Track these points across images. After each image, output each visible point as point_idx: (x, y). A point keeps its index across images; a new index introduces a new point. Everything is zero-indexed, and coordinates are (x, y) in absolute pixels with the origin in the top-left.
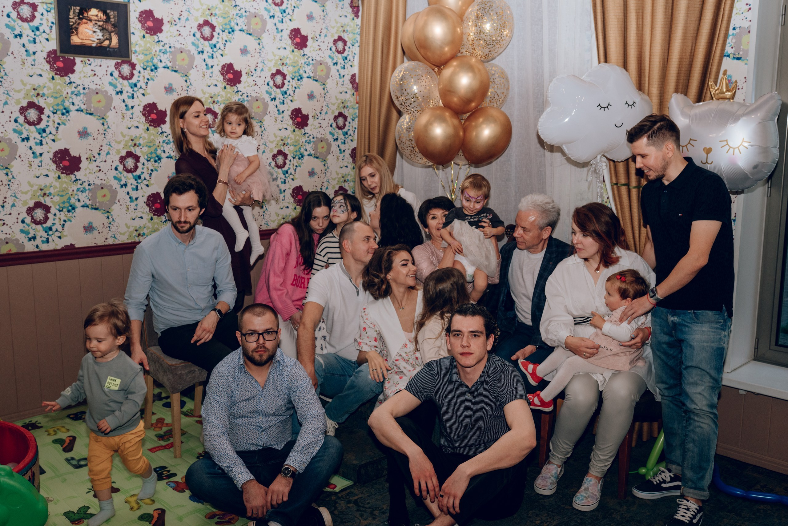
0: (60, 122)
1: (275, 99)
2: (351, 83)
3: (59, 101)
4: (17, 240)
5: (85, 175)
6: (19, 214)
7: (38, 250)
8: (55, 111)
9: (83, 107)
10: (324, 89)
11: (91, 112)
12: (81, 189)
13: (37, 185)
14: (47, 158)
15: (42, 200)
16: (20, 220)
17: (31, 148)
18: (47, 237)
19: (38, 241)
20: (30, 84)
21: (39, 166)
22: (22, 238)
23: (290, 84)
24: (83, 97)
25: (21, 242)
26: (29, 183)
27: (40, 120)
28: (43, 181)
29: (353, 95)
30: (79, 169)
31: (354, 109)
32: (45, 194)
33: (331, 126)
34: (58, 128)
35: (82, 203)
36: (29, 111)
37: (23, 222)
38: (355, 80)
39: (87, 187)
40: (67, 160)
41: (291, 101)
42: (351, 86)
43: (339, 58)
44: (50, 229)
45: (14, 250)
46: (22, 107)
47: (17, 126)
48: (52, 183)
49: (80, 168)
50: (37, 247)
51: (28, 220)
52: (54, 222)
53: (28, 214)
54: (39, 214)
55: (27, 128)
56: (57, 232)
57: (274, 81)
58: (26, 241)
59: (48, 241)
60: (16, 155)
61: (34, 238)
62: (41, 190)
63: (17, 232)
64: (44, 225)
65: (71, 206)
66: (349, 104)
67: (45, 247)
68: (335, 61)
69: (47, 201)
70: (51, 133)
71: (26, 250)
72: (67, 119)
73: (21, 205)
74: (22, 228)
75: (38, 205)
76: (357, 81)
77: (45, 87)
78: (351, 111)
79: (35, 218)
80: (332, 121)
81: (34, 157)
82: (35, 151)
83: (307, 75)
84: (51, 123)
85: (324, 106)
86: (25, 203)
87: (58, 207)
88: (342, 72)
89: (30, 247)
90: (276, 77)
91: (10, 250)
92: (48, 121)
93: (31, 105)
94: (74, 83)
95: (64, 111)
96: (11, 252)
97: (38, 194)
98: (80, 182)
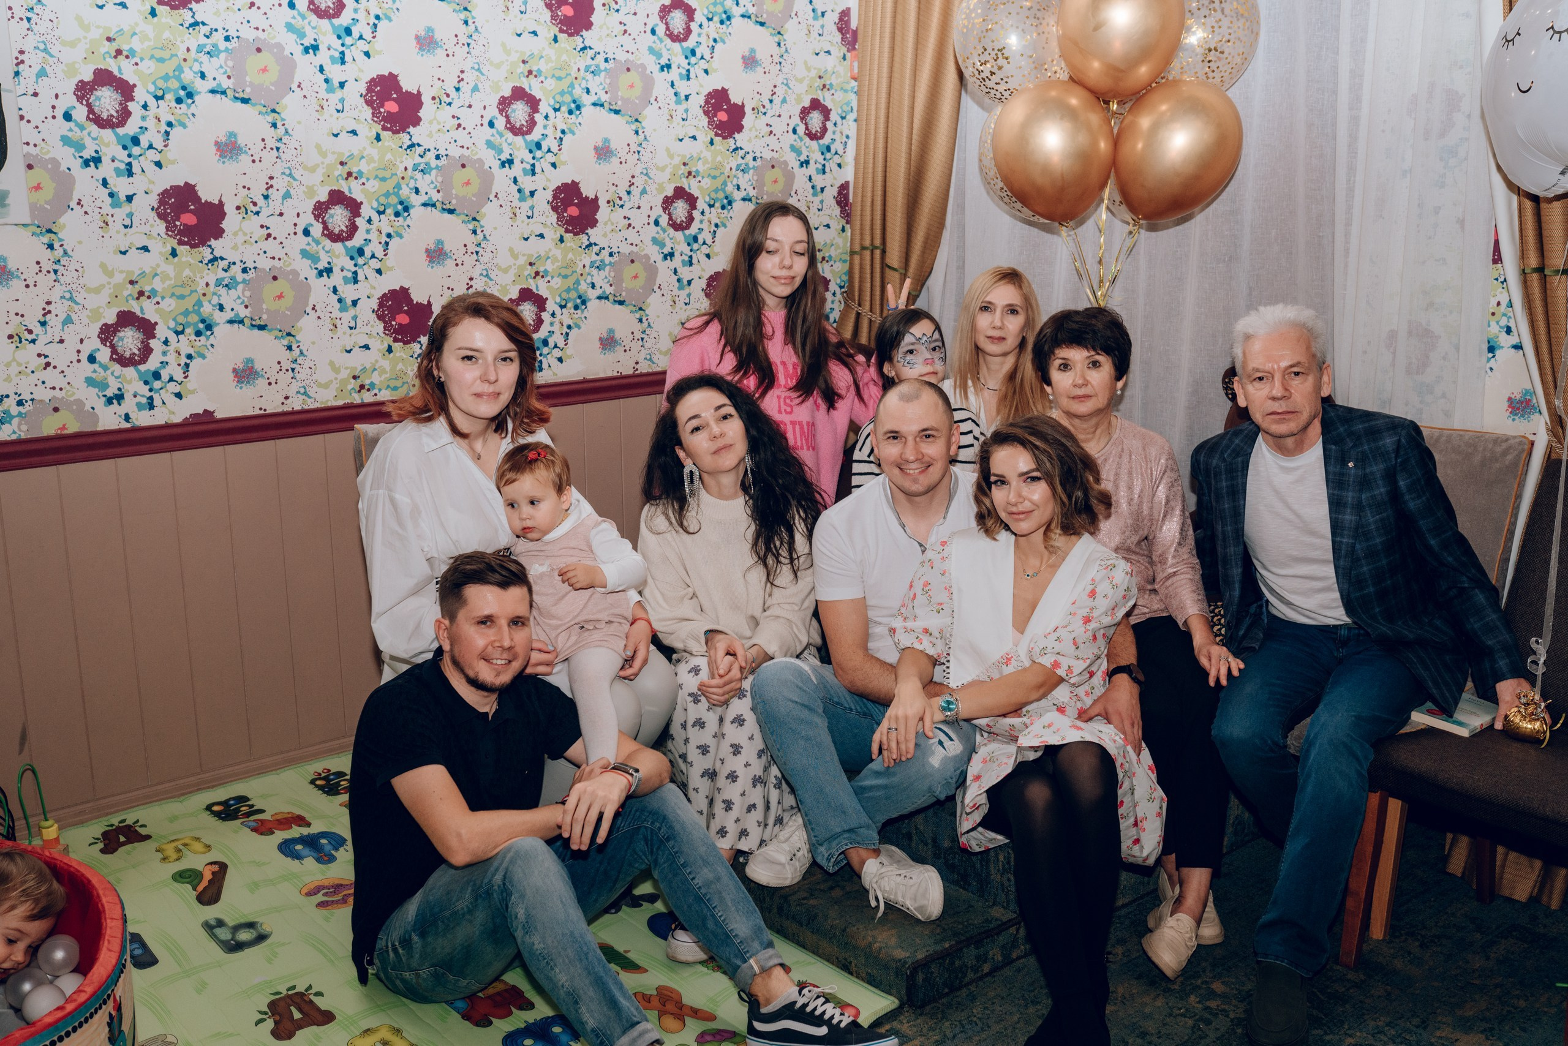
0: (172, 119)
2: (840, 30)
3: (169, 67)
4: (80, 403)
5: (235, 247)
6: (82, 341)
7: (128, 425)
8: (160, 93)
9: (226, 83)
11: (246, 96)
12: (226, 282)
13: (122, 272)
14: (145, 206)
15: (135, 307)
16: (84, 357)
17: (105, 183)
18: (149, 394)
19: (129, 405)
20: (98, 27)
21: (126, 227)
22: (92, 398)
24: (226, 60)
25: (88, 407)
26: (103, 266)
27: (125, 115)
28: (136, 263)
29: (844, 58)
30: (219, 233)
31: (846, 91)
32: (141, 293)
33: (794, 131)
34: (167, 133)
35: (229, 315)
36: (98, 93)
37: (92, 359)
38: (848, 23)
39: (240, 277)
40: (191, 211)
42: (838, 36)
44: (157, 375)
45: (73, 428)
46: (81, 81)
47: (71, 130)
48: (158, 265)
49: (223, 231)
50: (127, 418)
51: (104, 355)
52: (165, 359)
53: (103, 342)
54: (129, 340)
55: (93, 135)
56: (172, 384)
58: (100, 404)
59: (151, 406)
60: (71, 199)
61: (119, 397)
62: (132, 282)
63: (79, 382)
64: (142, 368)
65: (203, 321)
66: (834, 80)
67: (144, 419)
69: (147, 310)
70: (151, 147)
71: (100, 427)
72: (189, 112)
73: (85, 321)
74: (90, 374)
75: (126, 319)
76: (854, 25)
77: (135, 34)
78: (839, 96)
79: (119, 350)
80: (796, 120)
81: (114, 205)
82: (115, 190)
84: (150, 123)
85: (778, 84)
86: (96, 314)
87: (172, 324)
89: (109, 419)
91: (64, 427)
92: (144, 118)
93: (104, 78)
94: (204, 24)
95: (182, 93)
96: (66, 432)
97: (126, 293)
98: (223, 264)
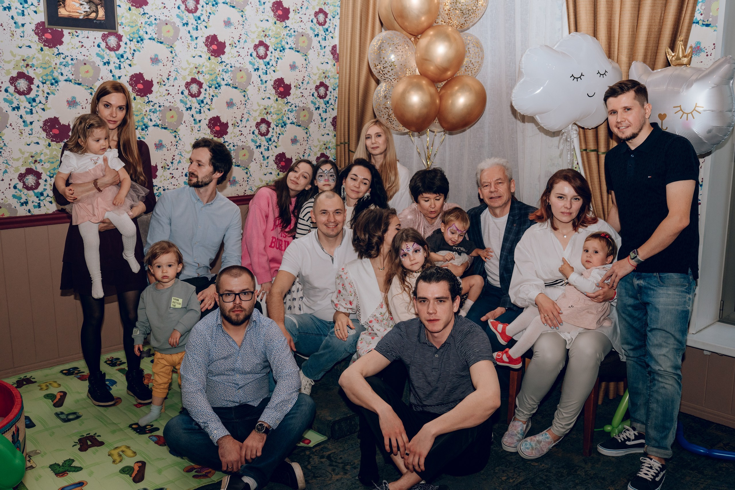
1: (258, 69)
10: (306, 60)
23: (273, 55)
41: (274, 71)
43: (320, 29)
57: (257, 52)
68: (316, 33)
83: (289, 46)
88: (323, 43)
90: (259, 48)
